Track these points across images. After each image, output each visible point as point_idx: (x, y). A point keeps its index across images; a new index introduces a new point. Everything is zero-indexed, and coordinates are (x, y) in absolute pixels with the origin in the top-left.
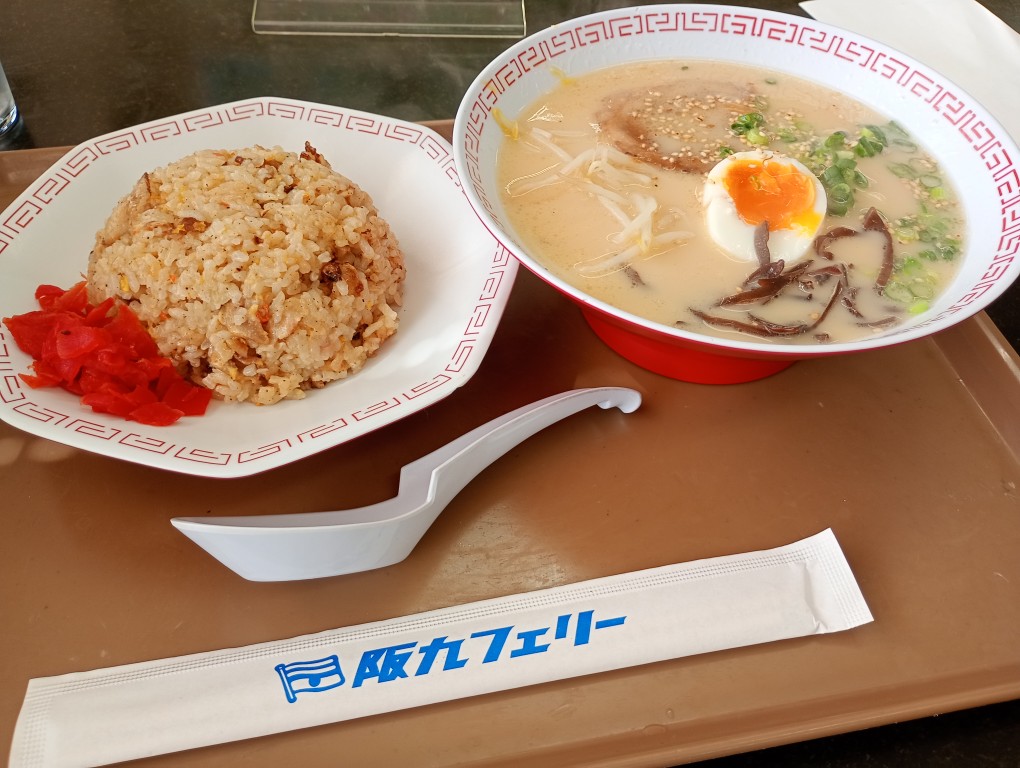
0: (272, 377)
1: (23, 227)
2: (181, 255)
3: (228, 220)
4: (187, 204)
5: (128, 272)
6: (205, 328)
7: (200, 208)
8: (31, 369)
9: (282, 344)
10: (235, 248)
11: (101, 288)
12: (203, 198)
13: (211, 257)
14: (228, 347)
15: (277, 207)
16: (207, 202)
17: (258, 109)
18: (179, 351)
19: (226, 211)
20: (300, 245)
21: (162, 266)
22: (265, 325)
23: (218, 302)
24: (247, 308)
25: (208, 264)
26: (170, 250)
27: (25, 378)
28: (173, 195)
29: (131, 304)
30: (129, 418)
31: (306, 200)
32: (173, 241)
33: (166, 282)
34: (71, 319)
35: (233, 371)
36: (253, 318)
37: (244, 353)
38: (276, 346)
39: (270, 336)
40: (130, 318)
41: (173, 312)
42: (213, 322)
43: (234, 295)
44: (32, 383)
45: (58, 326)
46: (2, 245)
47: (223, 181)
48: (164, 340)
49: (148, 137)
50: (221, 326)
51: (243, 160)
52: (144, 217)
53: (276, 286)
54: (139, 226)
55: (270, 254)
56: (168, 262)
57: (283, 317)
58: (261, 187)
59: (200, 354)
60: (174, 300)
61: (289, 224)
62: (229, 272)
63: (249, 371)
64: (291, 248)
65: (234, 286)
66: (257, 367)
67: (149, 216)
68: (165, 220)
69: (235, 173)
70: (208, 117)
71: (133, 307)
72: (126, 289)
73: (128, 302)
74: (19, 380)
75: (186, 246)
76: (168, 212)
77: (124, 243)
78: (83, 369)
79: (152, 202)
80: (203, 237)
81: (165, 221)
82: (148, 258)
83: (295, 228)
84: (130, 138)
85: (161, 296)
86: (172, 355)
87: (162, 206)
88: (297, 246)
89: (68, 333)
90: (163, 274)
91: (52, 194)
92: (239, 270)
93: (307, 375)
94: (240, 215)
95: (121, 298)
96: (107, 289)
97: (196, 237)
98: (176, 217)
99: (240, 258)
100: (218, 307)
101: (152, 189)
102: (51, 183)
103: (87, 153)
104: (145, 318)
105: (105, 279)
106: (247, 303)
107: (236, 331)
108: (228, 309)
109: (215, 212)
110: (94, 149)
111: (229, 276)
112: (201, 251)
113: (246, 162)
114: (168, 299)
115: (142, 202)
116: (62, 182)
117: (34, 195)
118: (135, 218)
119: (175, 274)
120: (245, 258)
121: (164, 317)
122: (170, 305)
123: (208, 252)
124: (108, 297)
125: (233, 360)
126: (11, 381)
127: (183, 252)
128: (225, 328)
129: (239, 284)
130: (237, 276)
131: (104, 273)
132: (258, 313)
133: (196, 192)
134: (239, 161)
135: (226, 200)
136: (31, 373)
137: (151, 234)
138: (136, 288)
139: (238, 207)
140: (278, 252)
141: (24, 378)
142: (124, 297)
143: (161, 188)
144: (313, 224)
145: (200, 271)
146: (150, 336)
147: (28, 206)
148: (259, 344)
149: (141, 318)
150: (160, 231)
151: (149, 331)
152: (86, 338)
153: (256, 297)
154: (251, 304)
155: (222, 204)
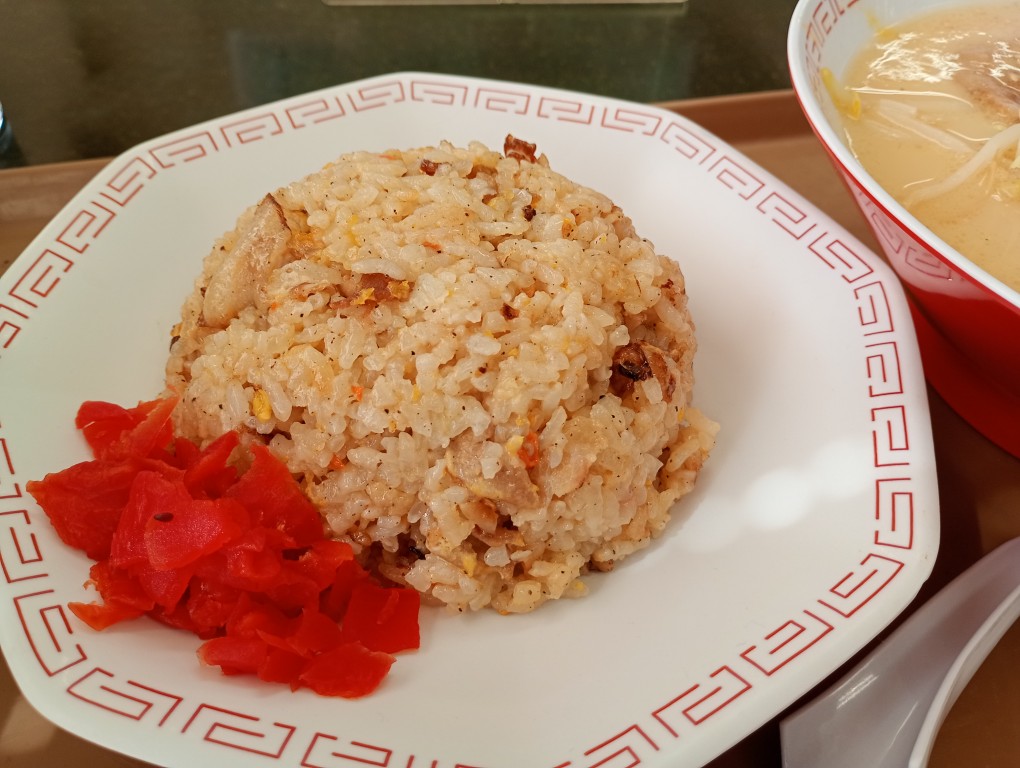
0: (536, 564)
1: (44, 295)
2: (370, 347)
3: (448, 276)
4: (365, 248)
5: (269, 384)
6: (420, 482)
7: (393, 255)
8: (92, 587)
9: (560, 504)
10: (470, 327)
11: (210, 411)
12: (395, 237)
13: (428, 348)
14: (463, 517)
15: (524, 247)
16: (402, 244)
17: (396, 91)
18: (364, 525)
19: (437, 258)
20: (582, 316)
21: (336, 369)
22: (533, 472)
23: (445, 434)
24: (503, 442)
25: (423, 362)
26: (348, 338)
27: (81, 610)
28: (337, 232)
29: (273, 442)
30: (296, 684)
31: (568, 232)
32: (352, 321)
33: (346, 401)
34: (167, 484)
35: (469, 560)
36: (515, 462)
37: (490, 526)
38: (550, 509)
39: (541, 493)
40: (273, 470)
41: (355, 455)
42: (436, 472)
43: (477, 419)
44: (95, 619)
45: (144, 503)
46: (8, 331)
47: (417, 204)
48: (338, 507)
49: (233, 139)
50: (451, 479)
51: (436, 165)
52: (287, 276)
53: (550, 399)
54: (278, 292)
55: (536, 337)
56: (346, 360)
57: (566, 455)
58: (484, 210)
59: (403, 530)
60: (360, 432)
61: (551, 277)
62: (465, 377)
63: (497, 557)
64: (569, 323)
65: (473, 401)
66: (512, 549)
67: (296, 274)
68: (327, 279)
69: (433, 188)
70: (322, 105)
71: (277, 447)
72: (264, 416)
73: (267, 438)
74: (69, 614)
75: (376, 328)
76: (329, 264)
77: (247, 325)
78: (195, 581)
79: (297, 247)
80: (407, 310)
81: (325, 282)
82: (307, 354)
83: (564, 285)
84: (205, 141)
85: (337, 428)
86: (349, 533)
87: (318, 253)
88: (579, 321)
89: (167, 518)
90: (340, 384)
91: (87, 237)
92: (483, 370)
93: (589, 551)
94: (465, 264)
95: (253, 432)
96: (223, 415)
97: (394, 311)
98: (349, 274)
99: (484, 347)
100: (445, 444)
101: (289, 222)
102: (85, 218)
103: (138, 166)
104: (303, 468)
105: (217, 394)
106: (500, 431)
107: (482, 489)
108: (465, 446)
109: (420, 261)
110: (150, 160)
111: (465, 383)
112: (409, 337)
113: (443, 169)
114: (347, 432)
115: (279, 247)
116: (103, 216)
117: (58, 240)
118: (268, 277)
119: (362, 383)
120: (493, 348)
121: (339, 464)
122: (351, 441)
123: (423, 338)
124: (226, 429)
125: (470, 539)
126: (54, 617)
127: (373, 340)
128: (458, 482)
129: (481, 397)
130: (480, 383)
131: (216, 383)
132: (523, 453)
133: (377, 225)
134: (429, 169)
135: (434, 237)
136: (91, 597)
137: (307, 307)
138: (284, 413)
139: (461, 250)
140: (548, 333)
141: (79, 609)
142: (261, 430)
143: (310, 221)
144: (592, 274)
145: (410, 375)
146: (309, 500)
147: (49, 259)
148: (519, 509)
149: (293, 468)
150: (320, 300)
151: (309, 491)
152: (205, 526)
153: (518, 421)
154: (508, 437)
155: (427, 245)
